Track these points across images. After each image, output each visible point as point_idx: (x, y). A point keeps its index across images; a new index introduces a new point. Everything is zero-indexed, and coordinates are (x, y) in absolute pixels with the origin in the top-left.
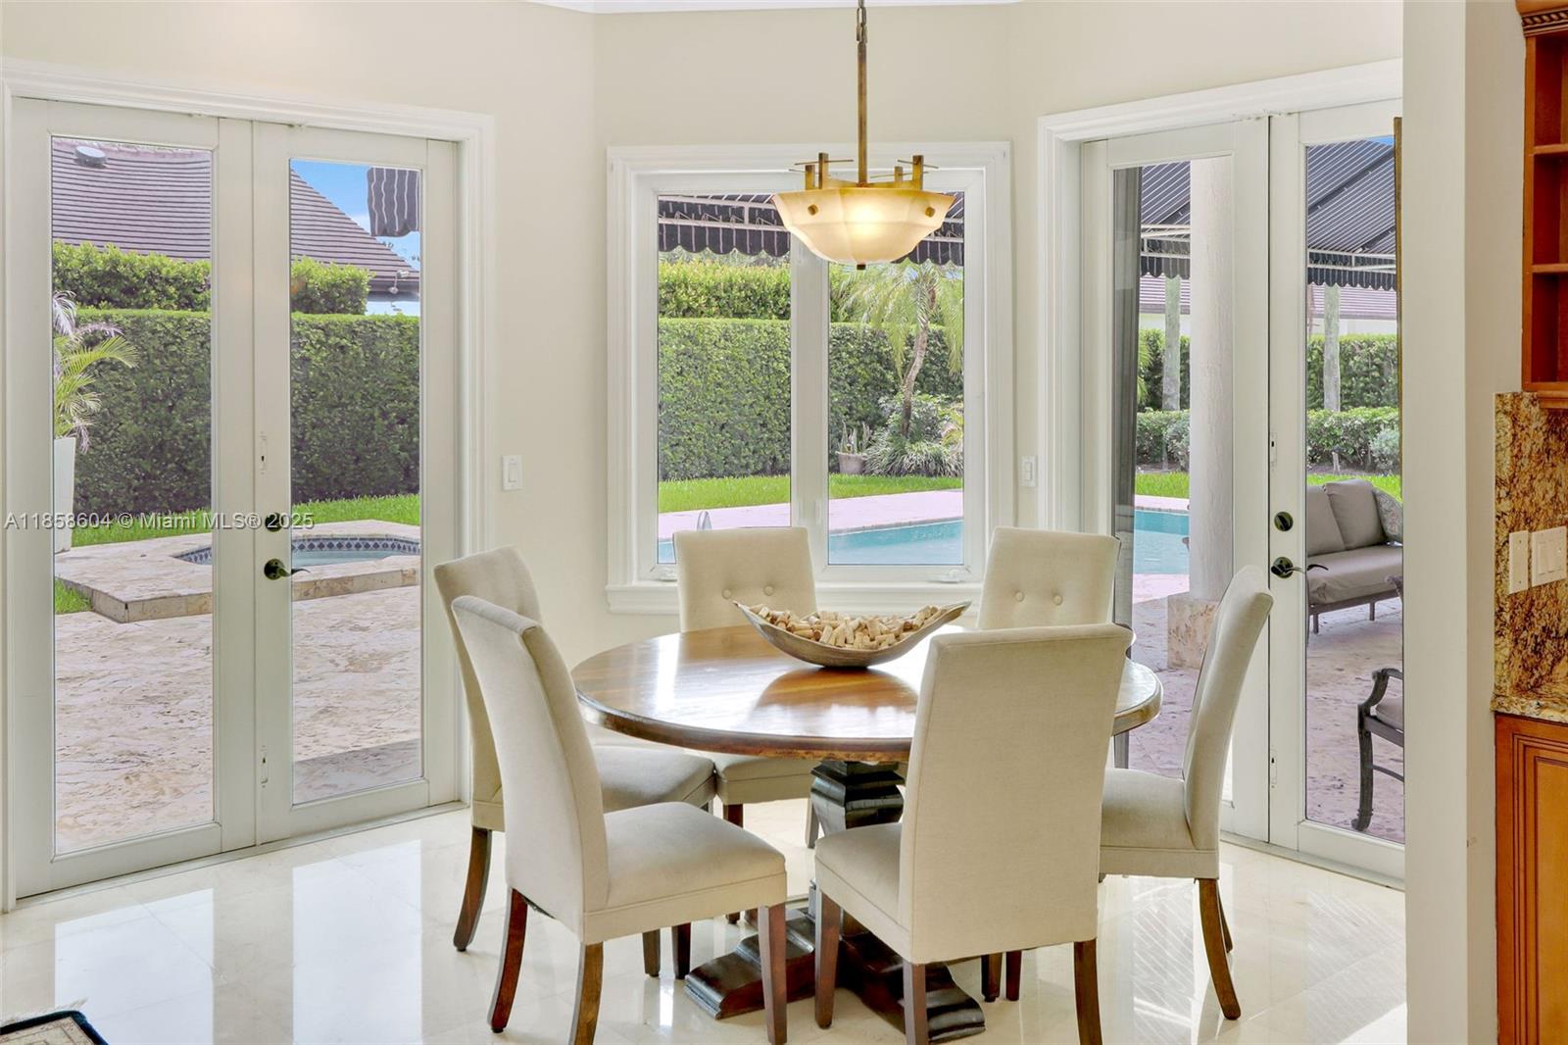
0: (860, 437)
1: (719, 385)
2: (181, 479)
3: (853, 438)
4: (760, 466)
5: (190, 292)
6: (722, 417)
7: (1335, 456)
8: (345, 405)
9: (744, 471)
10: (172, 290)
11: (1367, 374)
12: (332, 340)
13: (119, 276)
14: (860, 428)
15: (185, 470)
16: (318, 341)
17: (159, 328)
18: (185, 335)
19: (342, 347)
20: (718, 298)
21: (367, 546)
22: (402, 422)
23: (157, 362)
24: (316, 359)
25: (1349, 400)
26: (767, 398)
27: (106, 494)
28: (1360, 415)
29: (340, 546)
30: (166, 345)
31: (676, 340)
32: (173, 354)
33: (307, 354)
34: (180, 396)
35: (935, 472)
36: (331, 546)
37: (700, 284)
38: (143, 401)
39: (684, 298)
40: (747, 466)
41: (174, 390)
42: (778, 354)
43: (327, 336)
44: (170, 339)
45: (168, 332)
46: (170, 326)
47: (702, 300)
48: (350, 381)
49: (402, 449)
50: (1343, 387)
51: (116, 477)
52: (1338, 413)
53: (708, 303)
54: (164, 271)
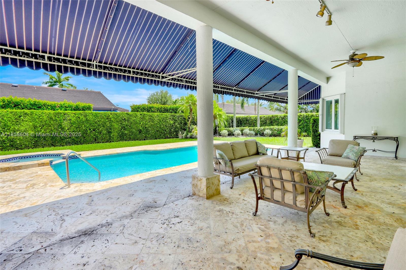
0: (182, 133)
1: (157, 124)
2: (45, 141)
3: (181, 132)
4: (165, 137)
5: (54, 108)
6: (158, 129)
7: (259, 134)
8: (80, 127)
9: (162, 138)
10: (49, 107)
11: (264, 121)
12: (76, 116)
13: (36, 105)
14: (182, 131)
15: (46, 140)
16: (73, 116)
17: (37, 114)
18: (44, 115)
19: (79, 117)
20: (159, 110)
21: (58, 156)
22: (94, 130)
23: (37, 120)
24: (73, 119)
25: (261, 125)
26: (166, 126)
27: (26, 145)
28: (262, 128)
29: (51, 156)
30: (39, 117)
31: (148, 116)
32: (41, 119)
33: (71, 118)
34: (43, 126)
35: (193, 138)
36: (50, 156)
37: (156, 107)
38: (34, 127)
39: (153, 110)
40: (163, 137)
41: (42, 125)
42: (168, 119)
43: (75, 115)
44: (40, 116)
45: (40, 114)
46: (40, 113)
47: (156, 110)
48: (81, 123)
49: (94, 135)
50: (260, 124)
51: (28, 141)
52: (259, 127)
53: (157, 111)
54: (47, 104)
